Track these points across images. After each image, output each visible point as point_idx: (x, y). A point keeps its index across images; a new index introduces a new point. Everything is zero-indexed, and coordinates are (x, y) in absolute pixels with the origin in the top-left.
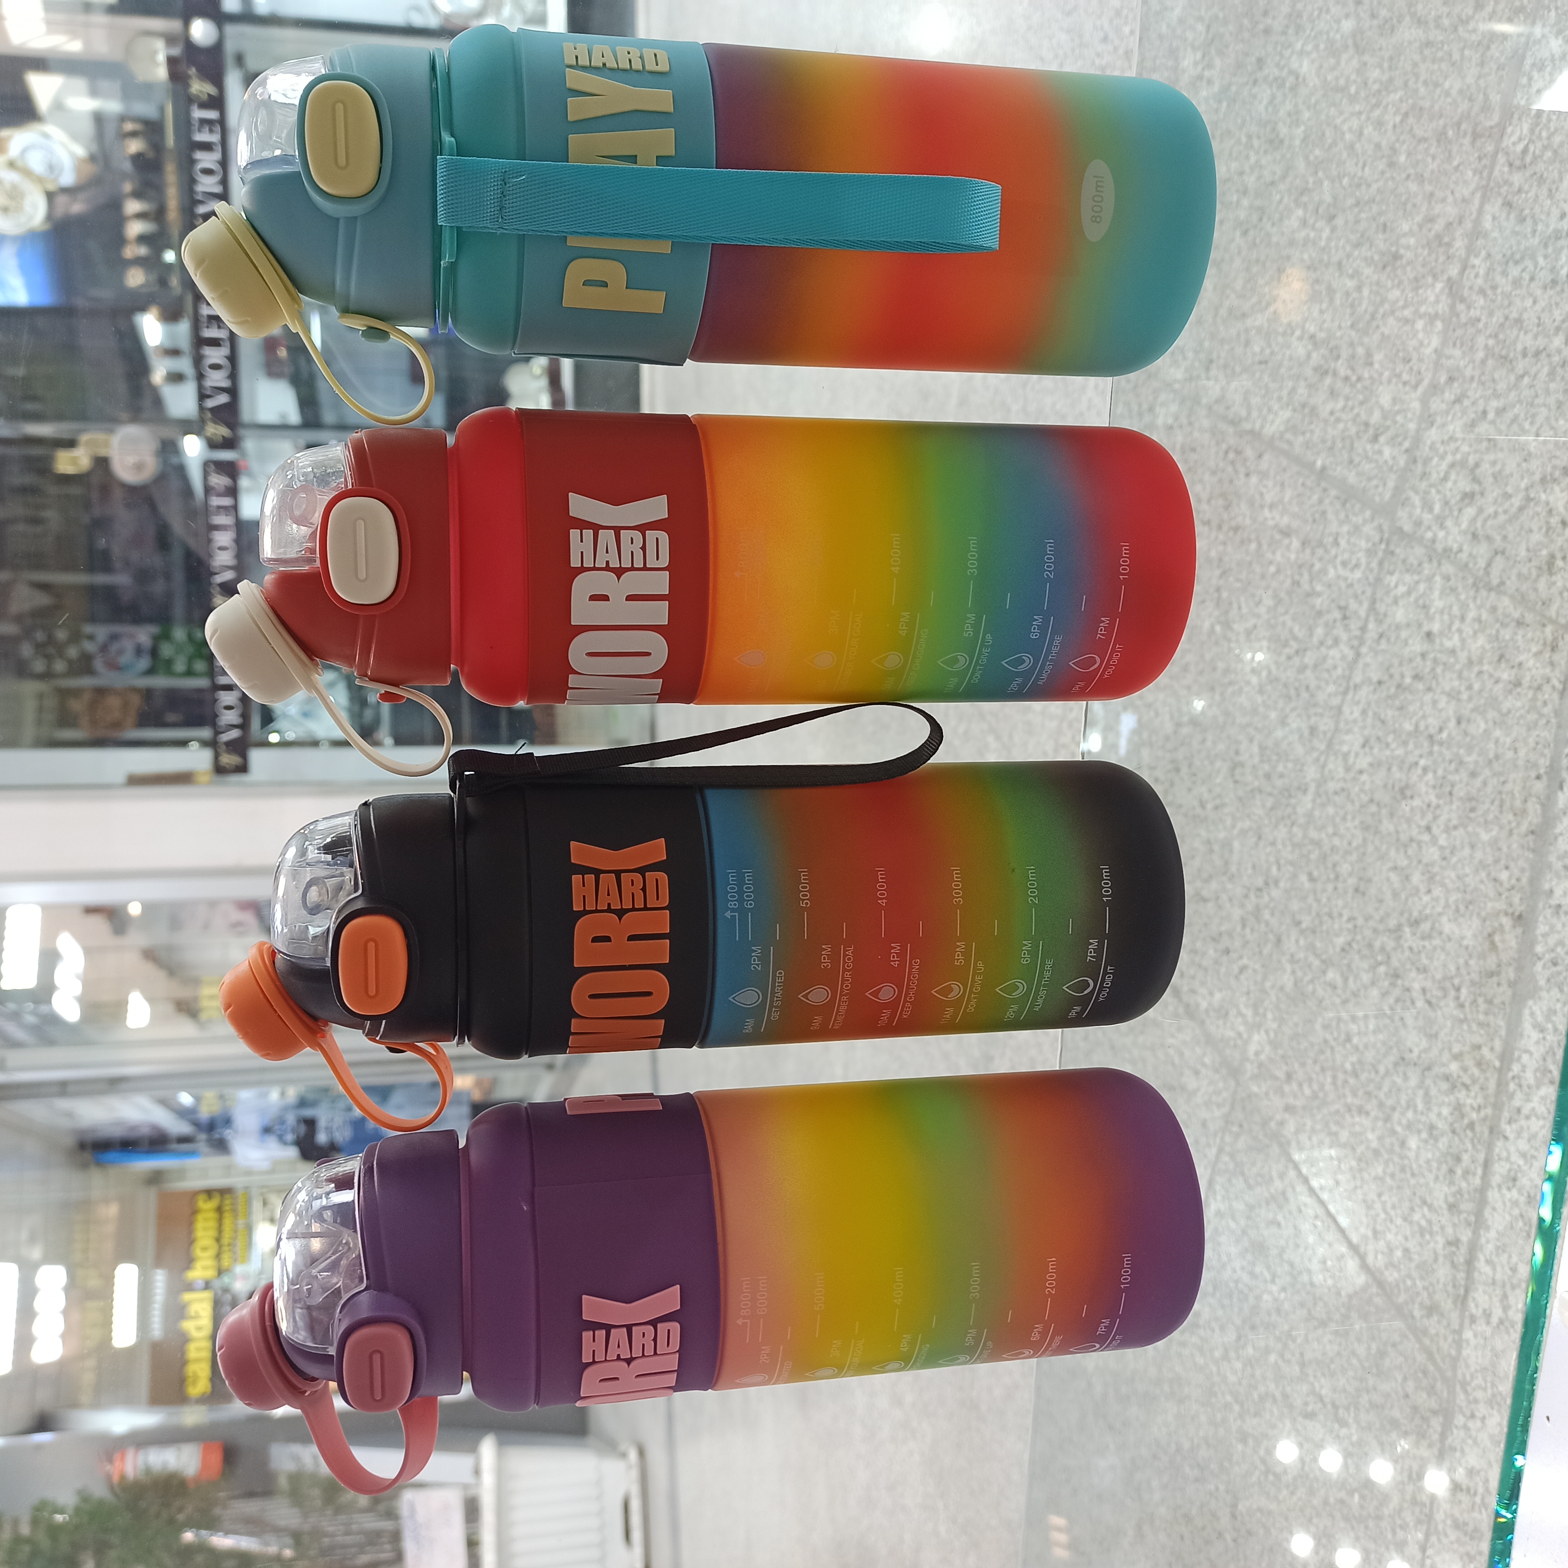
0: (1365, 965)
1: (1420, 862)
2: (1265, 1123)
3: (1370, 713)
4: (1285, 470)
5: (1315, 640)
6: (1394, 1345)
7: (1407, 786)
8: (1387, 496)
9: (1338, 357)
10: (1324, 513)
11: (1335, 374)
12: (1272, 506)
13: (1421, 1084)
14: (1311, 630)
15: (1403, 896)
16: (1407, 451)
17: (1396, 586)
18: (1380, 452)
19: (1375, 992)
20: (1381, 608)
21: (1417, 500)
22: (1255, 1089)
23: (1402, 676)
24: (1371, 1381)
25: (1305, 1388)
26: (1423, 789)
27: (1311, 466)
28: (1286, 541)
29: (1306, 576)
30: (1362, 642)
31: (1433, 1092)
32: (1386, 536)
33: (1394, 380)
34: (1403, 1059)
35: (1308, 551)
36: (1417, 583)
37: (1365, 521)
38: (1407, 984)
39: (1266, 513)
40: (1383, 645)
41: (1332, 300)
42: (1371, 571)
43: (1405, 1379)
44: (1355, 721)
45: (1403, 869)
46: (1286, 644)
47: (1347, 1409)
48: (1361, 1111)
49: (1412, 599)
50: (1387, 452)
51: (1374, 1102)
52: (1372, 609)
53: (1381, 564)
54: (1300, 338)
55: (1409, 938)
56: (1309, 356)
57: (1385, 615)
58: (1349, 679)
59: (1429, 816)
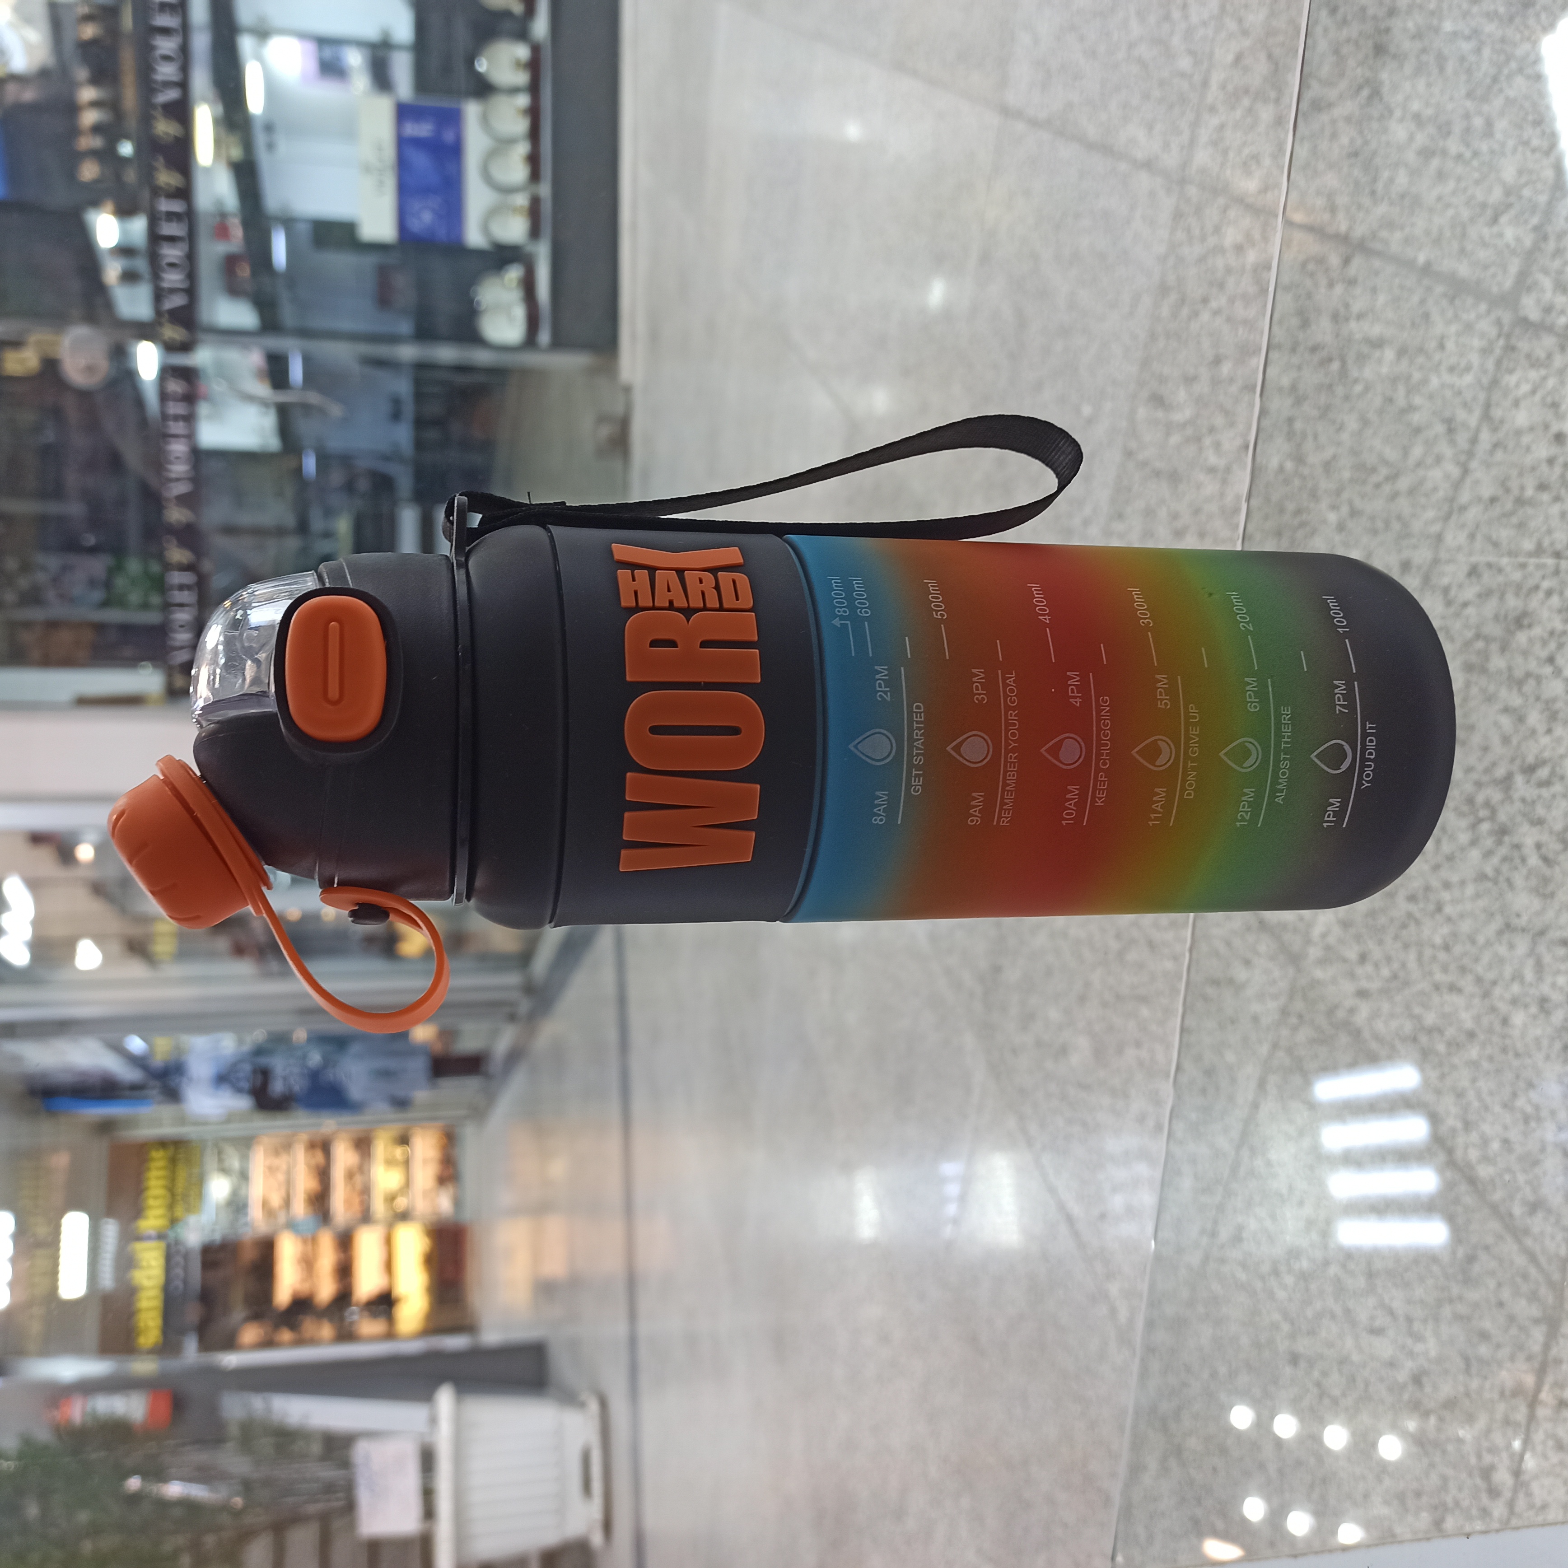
0: (1464, 823)
1: (1538, 699)
2: (1331, 1012)
3: (1479, 537)
4: (1377, 273)
5: (1411, 461)
6: (1487, 1248)
7: (1525, 614)
8: (1508, 283)
9: (1449, 133)
10: (1426, 316)
11: (1444, 153)
12: (1360, 316)
13: (1532, 952)
14: (1406, 452)
15: (1515, 741)
16: (1536, 229)
17: (1518, 385)
18: (1501, 235)
19: (1475, 854)
20: (1497, 413)
21: (1547, 283)
22: (1319, 974)
23: (1522, 488)
24: (1455, 1290)
25: (1371, 1301)
26: (1545, 614)
27: (1409, 264)
28: (1377, 354)
29: (1401, 390)
30: (1470, 454)
31: (1547, 959)
32: (1506, 329)
33: (1520, 149)
34: (1508, 926)
35: (1405, 362)
36: (1544, 379)
37: (1479, 317)
38: (1516, 839)
39: (1353, 325)
40: (1499, 455)
41: (1441, 69)
42: (1485, 372)
43: (1499, 1285)
44: (1459, 548)
45: (1515, 710)
46: (1374, 470)
47: (1425, 1321)
48: (1453, 988)
49: (1538, 397)
50: (1510, 234)
51: (1470, 978)
52: (1486, 416)
53: (1499, 363)
54: (1401, 120)
55: (1521, 787)
56: (1411, 138)
57: (1502, 422)
58: (1452, 500)
59: (1552, 645)
